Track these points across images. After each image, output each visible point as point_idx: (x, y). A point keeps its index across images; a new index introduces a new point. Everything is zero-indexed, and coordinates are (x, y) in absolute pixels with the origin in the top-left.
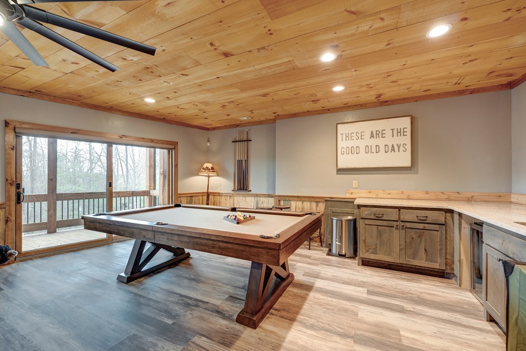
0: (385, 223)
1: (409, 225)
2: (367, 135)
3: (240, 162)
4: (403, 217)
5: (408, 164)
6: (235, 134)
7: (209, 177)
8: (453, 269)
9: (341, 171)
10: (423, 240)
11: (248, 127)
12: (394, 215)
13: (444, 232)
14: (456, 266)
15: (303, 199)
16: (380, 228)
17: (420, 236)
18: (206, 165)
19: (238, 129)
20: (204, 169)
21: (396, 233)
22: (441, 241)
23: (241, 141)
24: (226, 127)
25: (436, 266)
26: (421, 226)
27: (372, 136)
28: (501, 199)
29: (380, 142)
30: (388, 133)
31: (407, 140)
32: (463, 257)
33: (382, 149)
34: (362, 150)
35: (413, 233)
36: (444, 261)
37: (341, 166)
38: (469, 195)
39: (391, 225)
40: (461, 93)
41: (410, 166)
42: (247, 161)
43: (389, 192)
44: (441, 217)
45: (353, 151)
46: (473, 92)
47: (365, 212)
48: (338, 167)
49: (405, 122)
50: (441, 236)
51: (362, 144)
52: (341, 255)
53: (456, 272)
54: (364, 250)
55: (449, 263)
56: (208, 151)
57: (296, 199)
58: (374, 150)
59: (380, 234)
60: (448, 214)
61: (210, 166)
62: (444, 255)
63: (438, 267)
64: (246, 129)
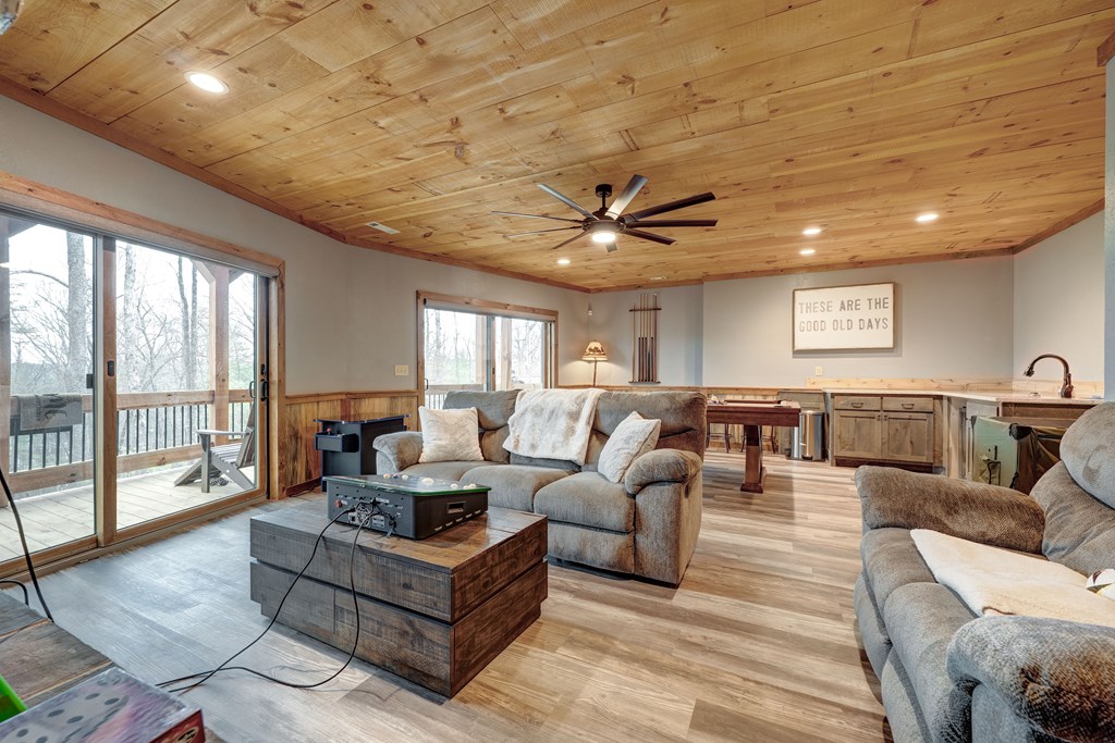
0: (865, 414)
1: (892, 415)
2: (836, 305)
3: (642, 341)
4: (886, 407)
5: (890, 344)
6: (635, 299)
7: (596, 361)
8: (941, 462)
9: (798, 353)
10: (909, 431)
11: (656, 290)
12: (875, 404)
13: (932, 421)
14: (945, 459)
15: (744, 392)
16: (858, 419)
17: (906, 427)
18: (593, 345)
19: (640, 291)
20: (590, 350)
21: (877, 425)
22: (928, 431)
23: (644, 310)
24: (619, 288)
25: (924, 459)
26: (907, 415)
27: (843, 307)
28: (1000, 387)
29: (854, 315)
30: (864, 304)
31: (888, 313)
32: (951, 445)
33: (856, 325)
34: (829, 325)
35: (897, 424)
36: (932, 453)
37: (799, 346)
38: (964, 383)
39: (871, 415)
40: (957, 256)
41: (891, 346)
42: (654, 339)
43: (865, 380)
44: (928, 404)
45: (816, 326)
46: (970, 255)
47: (841, 402)
48: (796, 349)
49: (886, 291)
50: (929, 425)
51: (828, 318)
52: (805, 458)
53: (945, 465)
54: (839, 448)
55: (937, 455)
56: (589, 325)
57: (735, 392)
58: (845, 325)
59: (858, 426)
60: (937, 401)
61: (598, 345)
62: (931, 447)
63: (925, 461)
64: (652, 292)
